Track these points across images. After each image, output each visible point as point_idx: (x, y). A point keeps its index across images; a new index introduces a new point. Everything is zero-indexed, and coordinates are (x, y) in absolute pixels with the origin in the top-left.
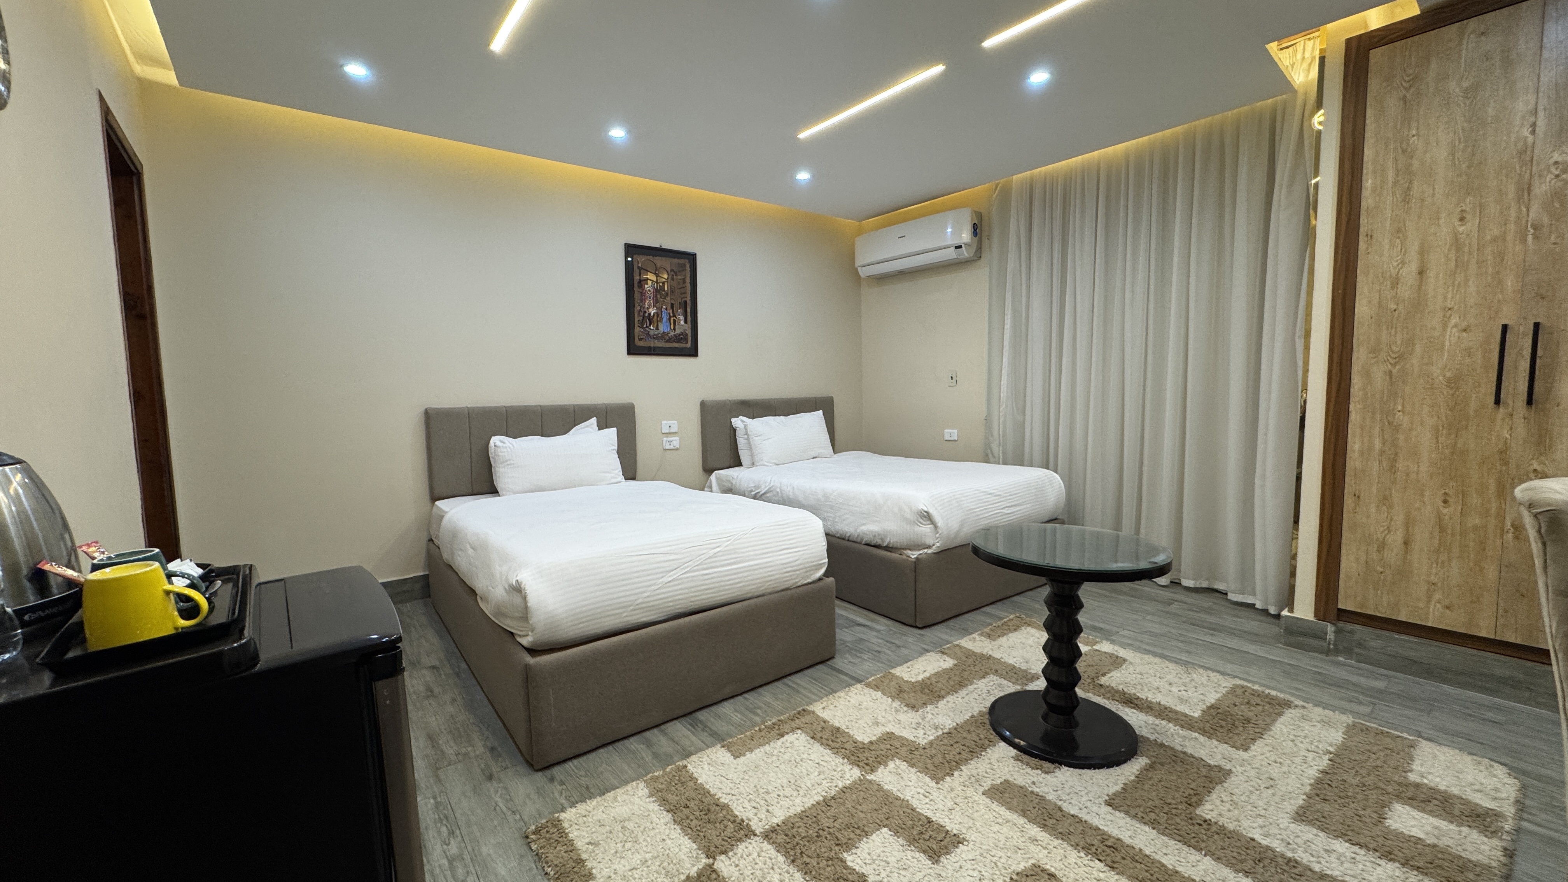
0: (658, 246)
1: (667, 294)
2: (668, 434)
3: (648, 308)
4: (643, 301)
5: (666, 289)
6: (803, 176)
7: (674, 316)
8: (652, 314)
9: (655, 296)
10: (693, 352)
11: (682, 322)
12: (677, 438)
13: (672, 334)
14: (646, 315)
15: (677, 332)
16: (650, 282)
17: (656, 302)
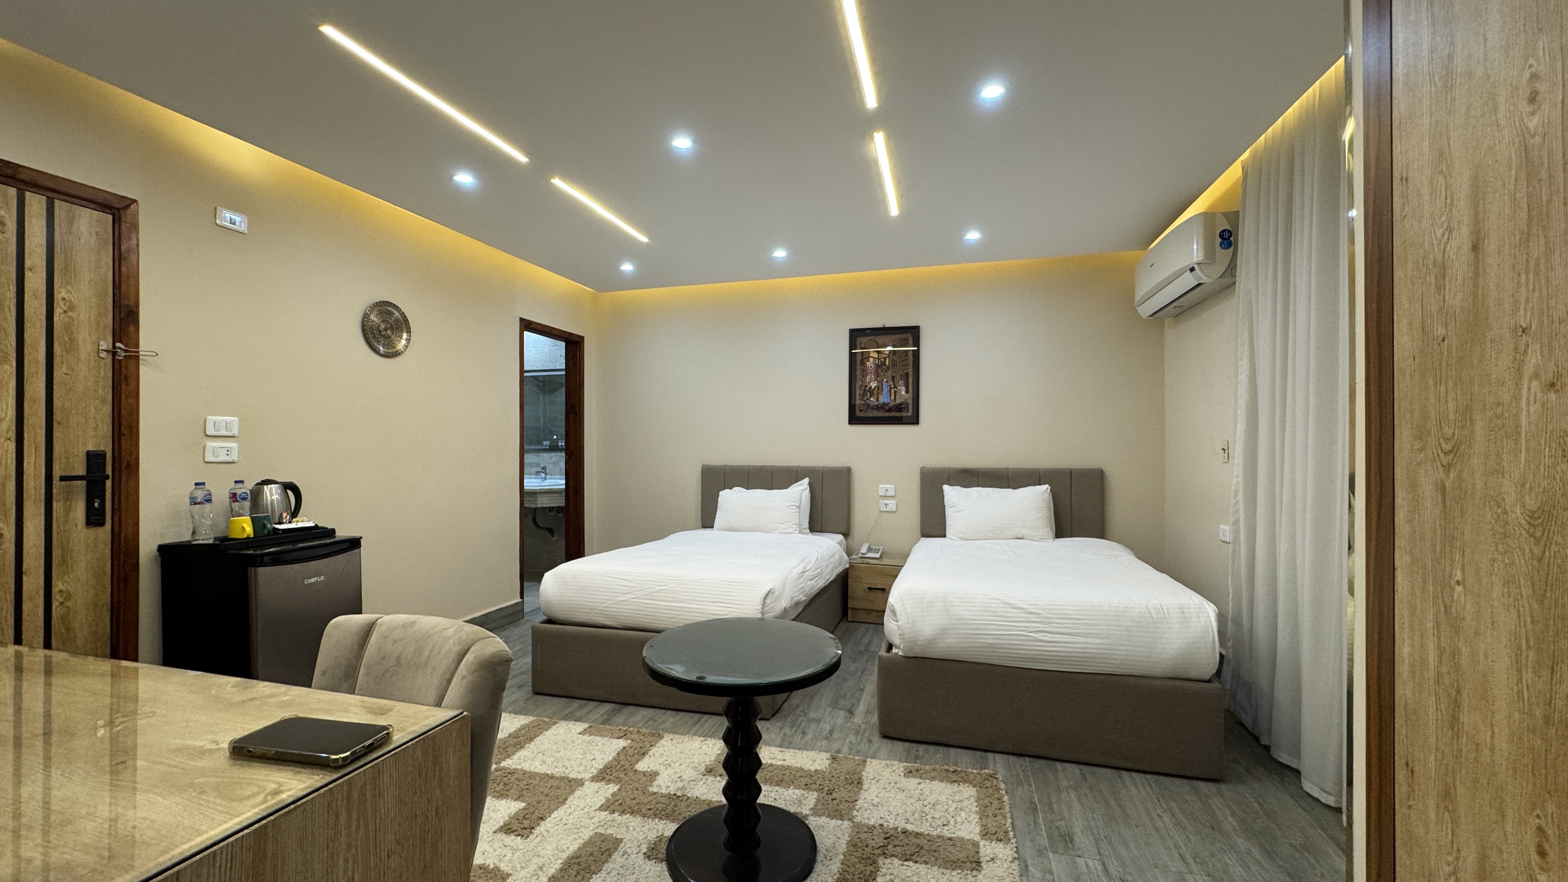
0: (882, 326)
1: (888, 368)
2: (885, 497)
3: (869, 383)
4: (864, 376)
5: (887, 363)
6: (973, 236)
7: (895, 387)
8: (873, 387)
9: (877, 371)
10: (915, 420)
11: (903, 393)
12: (894, 502)
13: (892, 404)
14: (867, 388)
15: (898, 401)
16: (871, 360)
17: (877, 375)
